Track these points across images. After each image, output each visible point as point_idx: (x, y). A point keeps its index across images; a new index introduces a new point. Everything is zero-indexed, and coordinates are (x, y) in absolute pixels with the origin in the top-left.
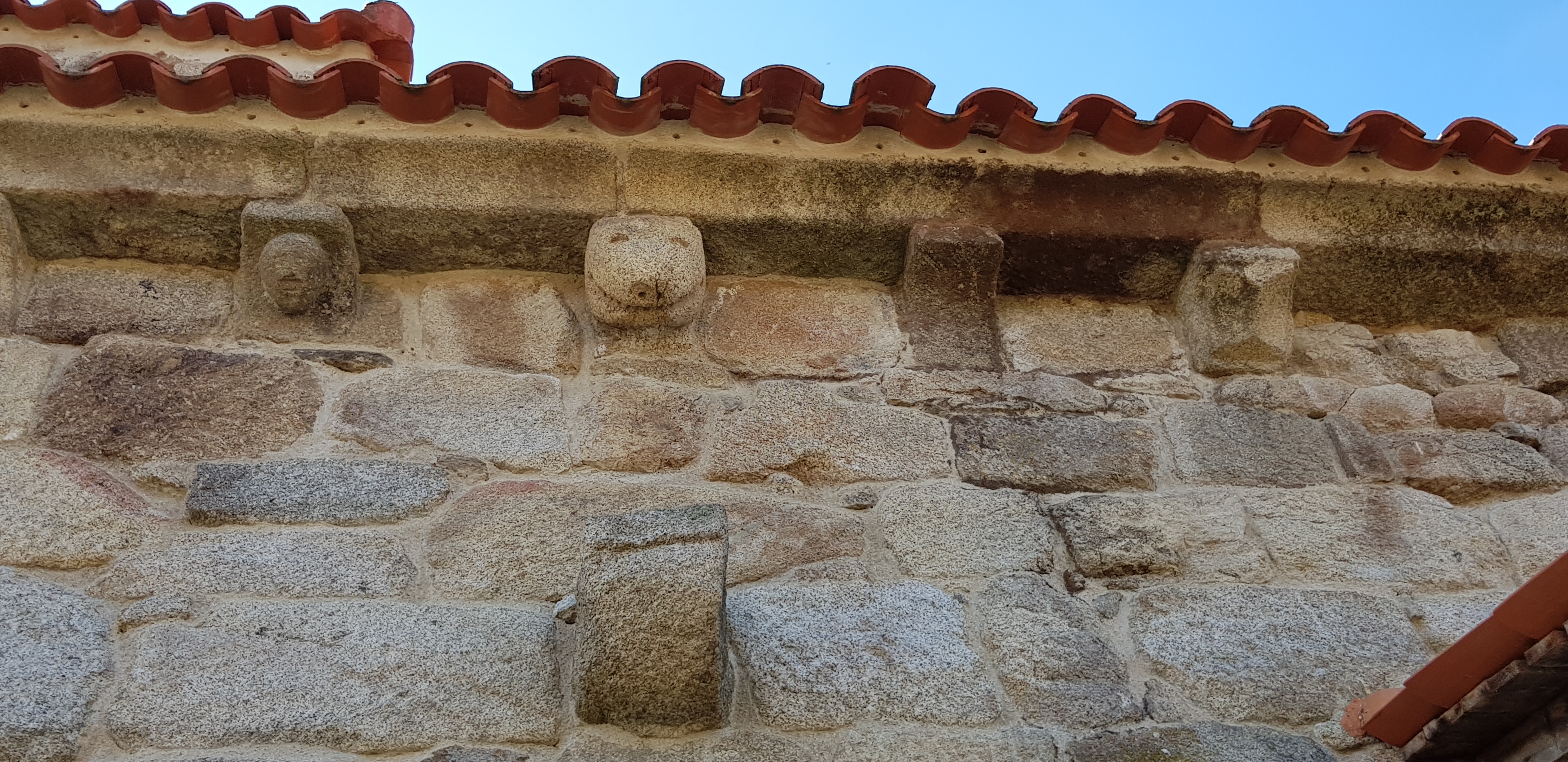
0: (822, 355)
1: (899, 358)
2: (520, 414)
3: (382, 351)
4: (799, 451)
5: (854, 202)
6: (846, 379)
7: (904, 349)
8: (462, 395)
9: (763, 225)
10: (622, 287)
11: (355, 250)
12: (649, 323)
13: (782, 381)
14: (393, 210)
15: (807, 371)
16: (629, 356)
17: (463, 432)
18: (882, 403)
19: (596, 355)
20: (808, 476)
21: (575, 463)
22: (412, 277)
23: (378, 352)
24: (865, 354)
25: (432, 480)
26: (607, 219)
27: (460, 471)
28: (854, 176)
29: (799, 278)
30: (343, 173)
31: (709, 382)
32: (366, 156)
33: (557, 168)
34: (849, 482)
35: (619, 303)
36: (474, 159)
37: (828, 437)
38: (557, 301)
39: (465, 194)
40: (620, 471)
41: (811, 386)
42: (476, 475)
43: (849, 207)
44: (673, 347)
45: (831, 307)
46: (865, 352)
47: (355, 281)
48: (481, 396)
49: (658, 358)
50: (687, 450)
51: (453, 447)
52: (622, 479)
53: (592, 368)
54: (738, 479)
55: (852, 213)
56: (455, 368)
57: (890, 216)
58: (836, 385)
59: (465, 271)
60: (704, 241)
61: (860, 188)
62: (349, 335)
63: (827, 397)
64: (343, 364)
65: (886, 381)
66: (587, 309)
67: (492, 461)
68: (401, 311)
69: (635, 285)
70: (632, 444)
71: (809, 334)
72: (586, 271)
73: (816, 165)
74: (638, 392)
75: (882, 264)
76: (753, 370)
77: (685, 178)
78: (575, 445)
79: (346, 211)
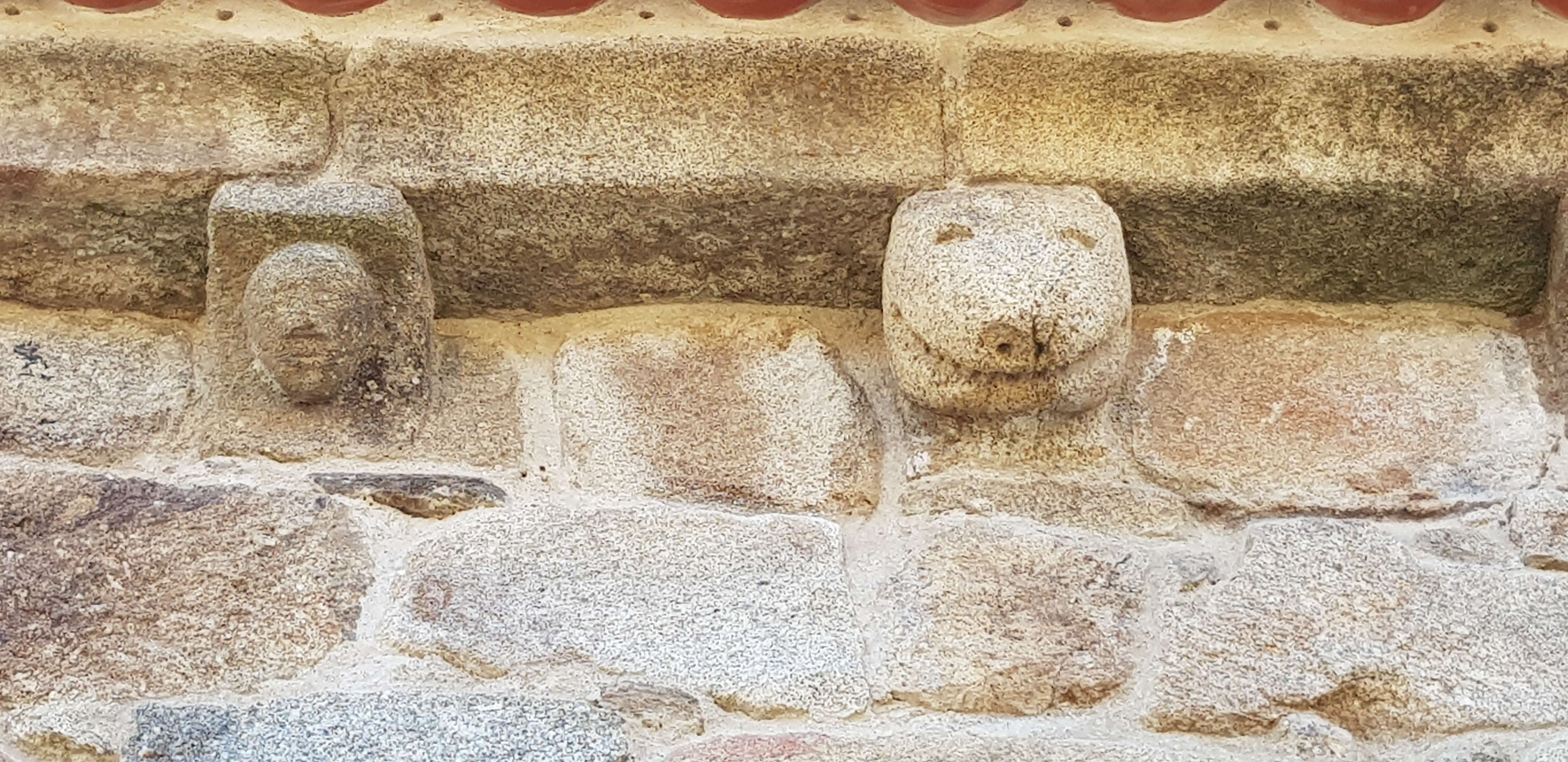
0: (1380, 464)
1: (1545, 469)
2: (763, 598)
3: (484, 474)
4: (1343, 668)
5: (1439, 143)
6: (1432, 514)
7: (1556, 449)
8: (646, 561)
9: (1247, 198)
10: (962, 334)
11: (427, 274)
12: (1017, 406)
13: (1297, 522)
14: (501, 189)
15: (1350, 500)
16: (978, 473)
17: (650, 636)
18: (1515, 562)
19: (911, 473)
20: (1362, 719)
21: (877, 696)
22: (537, 323)
23: (476, 476)
24: (1471, 461)
25: (593, 735)
26: (928, 195)
27: (646, 715)
28: (1438, 90)
29: (1324, 306)
30: (402, 119)
31: (1146, 524)
32: (447, 84)
33: (823, 95)
34: (1450, 732)
35: (957, 366)
36: (657, 82)
37: (1402, 637)
38: (827, 365)
39: (642, 153)
40: (970, 711)
41: (1360, 530)
42: (680, 723)
43: (1427, 156)
44: (1068, 453)
45: (1394, 364)
46: (1471, 456)
47: (428, 334)
48: (683, 560)
49: (1038, 477)
50: (1106, 667)
51: (631, 667)
52: (973, 729)
53: (902, 500)
54: (1216, 727)
55: (1435, 168)
56: (628, 505)
57: (1516, 171)
58: (1411, 528)
59: (640, 309)
60: (1126, 234)
61: (1450, 115)
62: (418, 443)
63: (1396, 553)
64: (409, 501)
65: (1520, 516)
66: (889, 378)
67: (710, 693)
68: (517, 393)
69: (991, 328)
70: (992, 656)
71: (1349, 421)
72: (886, 302)
73: (1357, 71)
74: (999, 549)
75: (1503, 271)
76: (1234, 499)
77: (1084, 107)
78: (876, 660)
79: (409, 195)
